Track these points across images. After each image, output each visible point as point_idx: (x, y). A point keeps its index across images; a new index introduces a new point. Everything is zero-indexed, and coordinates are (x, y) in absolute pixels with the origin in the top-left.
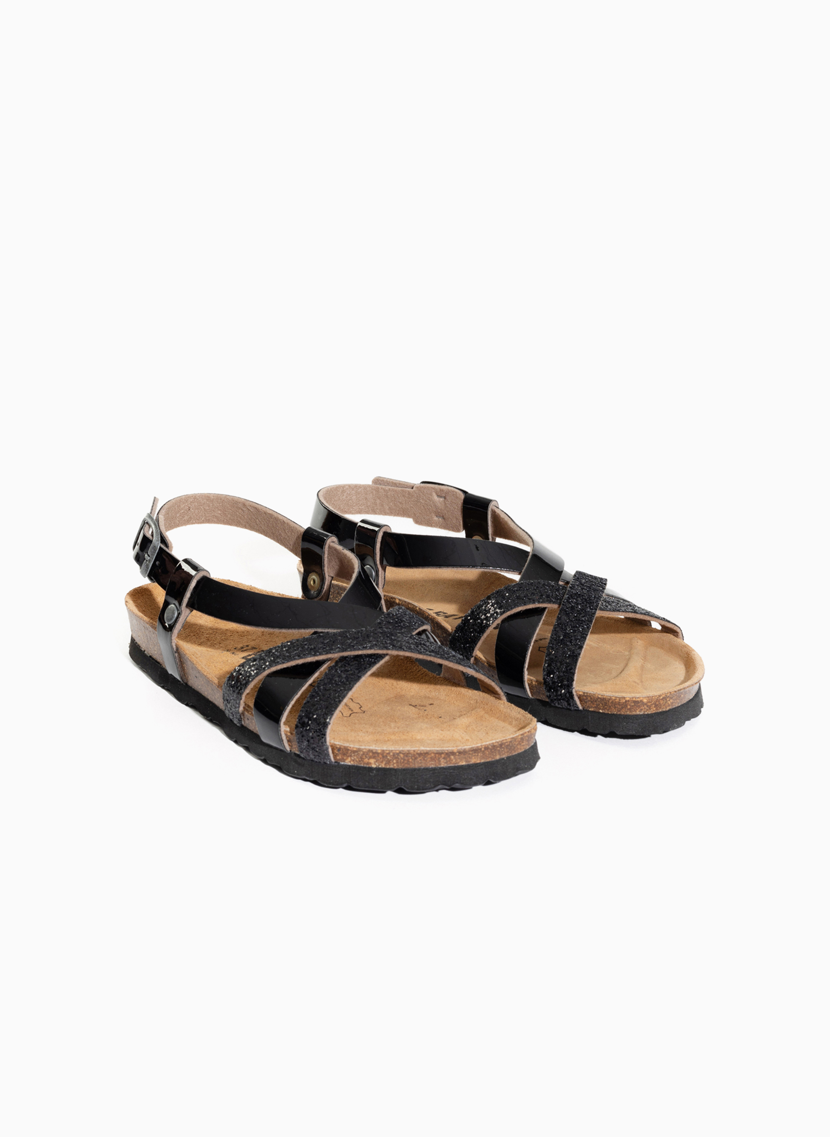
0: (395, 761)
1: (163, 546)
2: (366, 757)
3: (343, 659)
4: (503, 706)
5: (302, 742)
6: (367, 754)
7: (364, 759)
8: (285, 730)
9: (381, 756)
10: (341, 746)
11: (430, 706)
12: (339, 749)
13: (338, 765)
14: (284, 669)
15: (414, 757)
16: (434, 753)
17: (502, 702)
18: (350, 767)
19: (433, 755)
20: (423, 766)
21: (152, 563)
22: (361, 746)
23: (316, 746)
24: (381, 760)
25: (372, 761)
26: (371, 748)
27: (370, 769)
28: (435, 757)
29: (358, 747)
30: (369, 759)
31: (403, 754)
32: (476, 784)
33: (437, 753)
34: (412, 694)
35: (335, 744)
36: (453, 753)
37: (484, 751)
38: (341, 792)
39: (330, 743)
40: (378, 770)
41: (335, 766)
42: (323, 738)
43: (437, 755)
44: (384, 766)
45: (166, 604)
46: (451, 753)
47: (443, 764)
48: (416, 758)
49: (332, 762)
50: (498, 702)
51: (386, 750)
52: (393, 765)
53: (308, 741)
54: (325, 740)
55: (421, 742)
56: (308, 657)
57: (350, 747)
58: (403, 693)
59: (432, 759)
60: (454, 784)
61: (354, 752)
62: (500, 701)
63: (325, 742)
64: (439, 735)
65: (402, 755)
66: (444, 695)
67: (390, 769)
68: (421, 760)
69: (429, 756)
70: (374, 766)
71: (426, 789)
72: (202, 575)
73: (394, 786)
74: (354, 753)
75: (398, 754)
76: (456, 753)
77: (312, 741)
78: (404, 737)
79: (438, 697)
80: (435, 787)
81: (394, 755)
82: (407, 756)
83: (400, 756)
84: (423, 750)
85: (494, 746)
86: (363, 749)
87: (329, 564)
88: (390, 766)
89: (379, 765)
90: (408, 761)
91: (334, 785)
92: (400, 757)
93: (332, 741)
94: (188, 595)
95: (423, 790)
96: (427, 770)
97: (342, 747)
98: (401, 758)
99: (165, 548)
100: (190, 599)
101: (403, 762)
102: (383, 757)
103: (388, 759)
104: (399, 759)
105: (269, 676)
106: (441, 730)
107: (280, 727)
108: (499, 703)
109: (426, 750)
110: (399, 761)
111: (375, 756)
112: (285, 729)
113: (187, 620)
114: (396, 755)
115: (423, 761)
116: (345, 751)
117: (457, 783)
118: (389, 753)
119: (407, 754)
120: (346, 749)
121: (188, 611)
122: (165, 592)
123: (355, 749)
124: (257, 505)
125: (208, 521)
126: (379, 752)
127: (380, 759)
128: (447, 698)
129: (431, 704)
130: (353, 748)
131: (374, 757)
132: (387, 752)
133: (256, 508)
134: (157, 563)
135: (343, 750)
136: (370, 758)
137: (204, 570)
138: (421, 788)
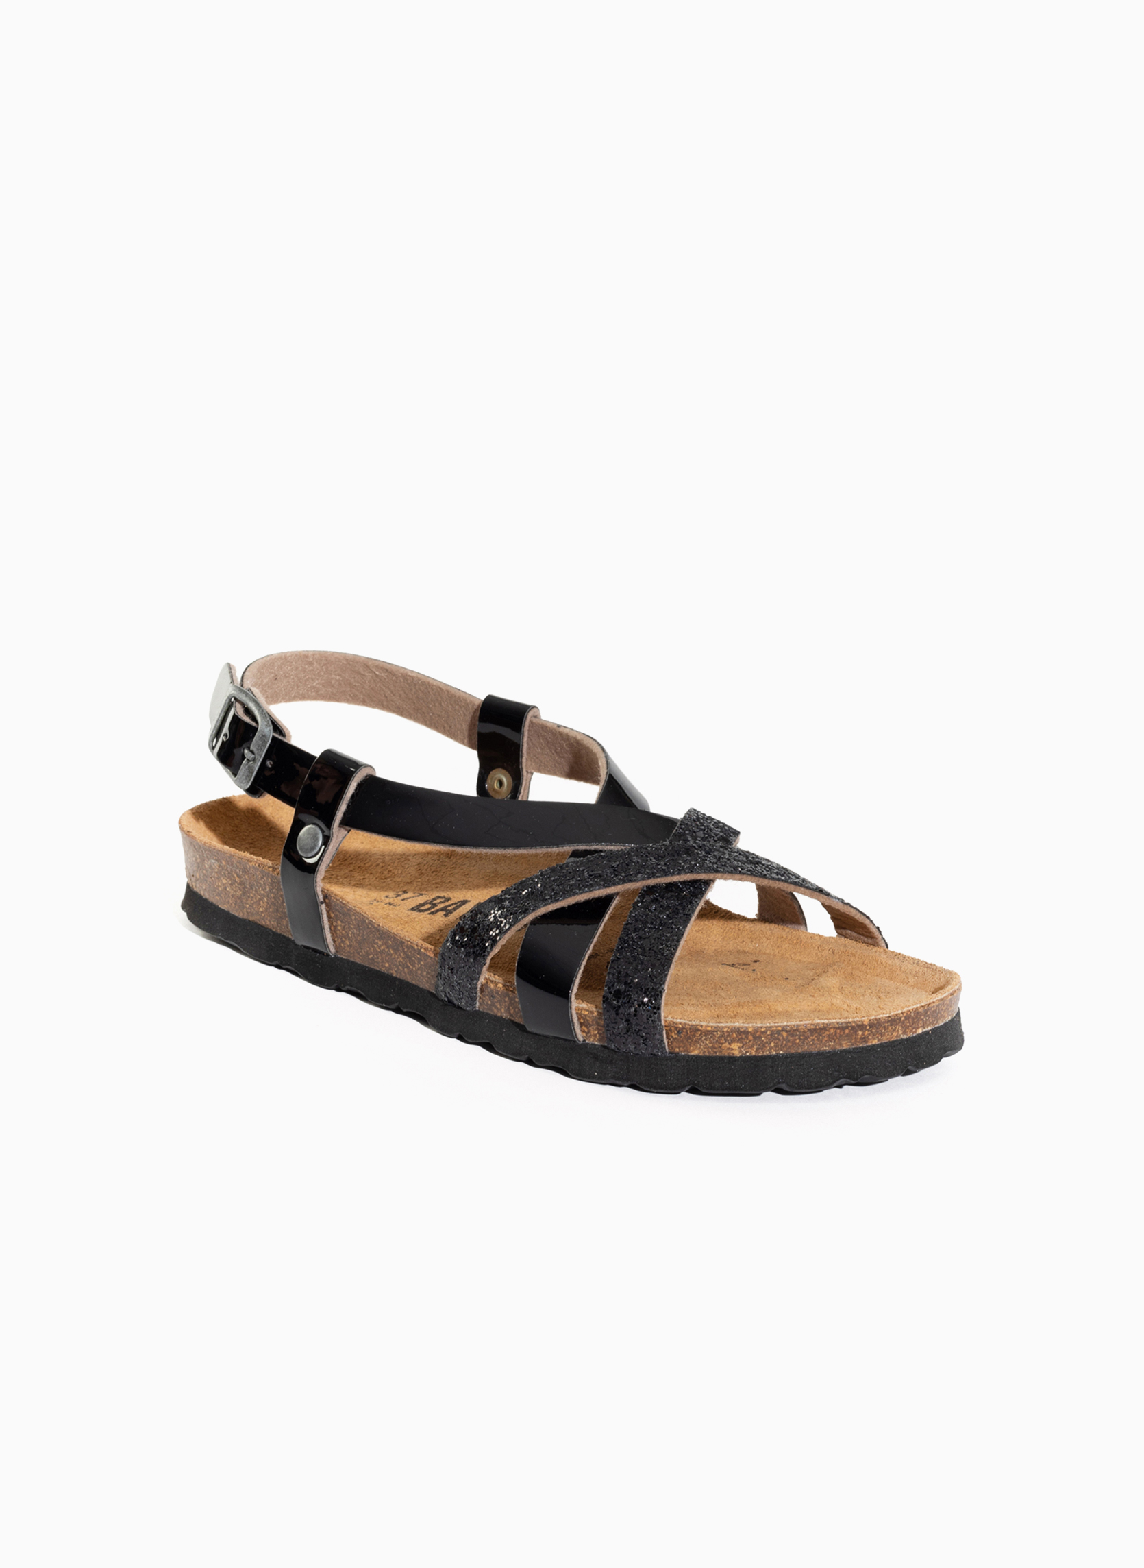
0: (772, 1045)
1: (277, 736)
2: (726, 1040)
3: (650, 890)
4: (885, 956)
5: (616, 1023)
6: (728, 1036)
7: (722, 1044)
8: (577, 1007)
9: (750, 1037)
10: (685, 1024)
11: (755, 964)
12: (679, 1032)
13: (677, 1056)
14: (557, 910)
15: (803, 1035)
16: (834, 1028)
17: (882, 950)
18: (697, 1057)
19: (832, 1031)
20: (814, 1049)
21: (259, 763)
22: (720, 1023)
23: (641, 1028)
24: (751, 1043)
25: (735, 1046)
26: (737, 1024)
27: (732, 1060)
28: (836, 1034)
29: (714, 1025)
30: (730, 1044)
31: (787, 1031)
32: (893, 1075)
33: (839, 1028)
34: (714, 948)
35: (674, 1023)
36: (861, 1027)
37: (904, 1021)
38: (685, 1098)
39: (666, 1021)
40: (745, 1059)
41: (671, 1059)
42: (655, 1013)
43: (838, 1031)
44: (754, 1054)
45: (297, 825)
46: (858, 1026)
47: (845, 1045)
48: (806, 1038)
49: (666, 1052)
50: (874, 950)
51: (761, 1027)
52: (772, 1050)
53: (627, 1021)
54: (660, 1014)
55: (787, 1014)
56: (595, 890)
57: (702, 1026)
58: (698, 947)
59: (831, 1038)
60: (861, 1075)
61: (707, 1033)
62: (876, 948)
63: (660, 1021)
64: (810, 1003)
65: (785, 1034)
66: (769, 946)
67: (763, 1058)
68: (813, 1040)
69: (827, 1033)
70: (737, 1053)
71: (821, 1087)
72: (365, 775)
73: (772, 1084)
74: (705, 1035)
75: (779, 1032)
76: (866, 1026)
77: (633, 1020)
78: (758, 1010)
79: (760, 951)
80: (834, 1082)
81: (772, 1035)
82: (793, 1035)
83: (782, 1036)
84: (818, 1024)
85: (918, 1013)
86: (723, 1027)
87: (528, 753)
88: (763, 1052)
89: (747, 1052)
90: (794, 1043)
91: (671, 1088)
92: (781, 1038)
93: (669, 1019)
94: (343, 807)
95: (816, 1088)
96: (821, 1054)
97: (687, 1026)
98: (783, 1038)
99: (280, 738)
100: (345, 814)
101: (786, 1045)
102: (755, 1038)
103: (763, 1041)
104: (779, 1040)
105: (533, 923)
106: (811, 996)
107: (571, 1002)
108: (876, 952)
109: (823, 1024)
110: (780, 1043)
111: (742, 1038)
112: (577, 1005)
113: (340, 848)
114: (775, 1034)
115: (816, 1042)
116: (690, 1034)
117: (867, 1074)
118: (765, 1032)
119: (793, 1032)
120: (695, 1030)
121: (343, 832)
122: (294, 809)
123: (710, 1029)
124: (388, 665)
125: (303, 697)
126: (750, 1030)
127: (750, 1041)
128: (777, 951)
129: (755, 962)
130: (707, 1026)
131: (739, 1040)
132: (763, 1030)
133: (387, 670)
134: (269, 764)
135: (687, 1032)
136: (733, 1041)
137: (366, 766)
138: (813, 1084)
